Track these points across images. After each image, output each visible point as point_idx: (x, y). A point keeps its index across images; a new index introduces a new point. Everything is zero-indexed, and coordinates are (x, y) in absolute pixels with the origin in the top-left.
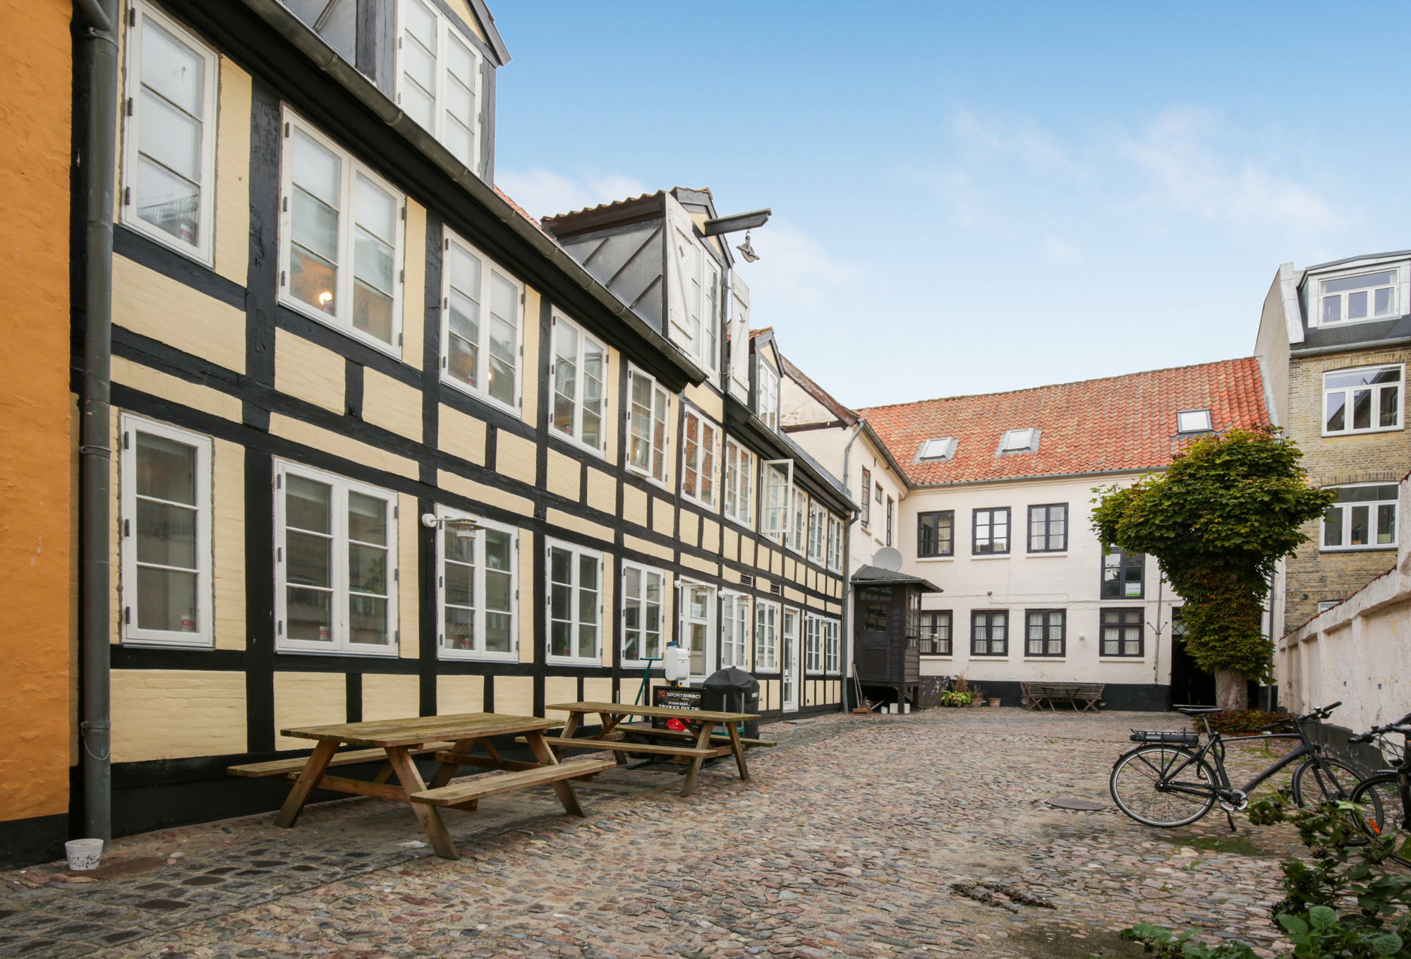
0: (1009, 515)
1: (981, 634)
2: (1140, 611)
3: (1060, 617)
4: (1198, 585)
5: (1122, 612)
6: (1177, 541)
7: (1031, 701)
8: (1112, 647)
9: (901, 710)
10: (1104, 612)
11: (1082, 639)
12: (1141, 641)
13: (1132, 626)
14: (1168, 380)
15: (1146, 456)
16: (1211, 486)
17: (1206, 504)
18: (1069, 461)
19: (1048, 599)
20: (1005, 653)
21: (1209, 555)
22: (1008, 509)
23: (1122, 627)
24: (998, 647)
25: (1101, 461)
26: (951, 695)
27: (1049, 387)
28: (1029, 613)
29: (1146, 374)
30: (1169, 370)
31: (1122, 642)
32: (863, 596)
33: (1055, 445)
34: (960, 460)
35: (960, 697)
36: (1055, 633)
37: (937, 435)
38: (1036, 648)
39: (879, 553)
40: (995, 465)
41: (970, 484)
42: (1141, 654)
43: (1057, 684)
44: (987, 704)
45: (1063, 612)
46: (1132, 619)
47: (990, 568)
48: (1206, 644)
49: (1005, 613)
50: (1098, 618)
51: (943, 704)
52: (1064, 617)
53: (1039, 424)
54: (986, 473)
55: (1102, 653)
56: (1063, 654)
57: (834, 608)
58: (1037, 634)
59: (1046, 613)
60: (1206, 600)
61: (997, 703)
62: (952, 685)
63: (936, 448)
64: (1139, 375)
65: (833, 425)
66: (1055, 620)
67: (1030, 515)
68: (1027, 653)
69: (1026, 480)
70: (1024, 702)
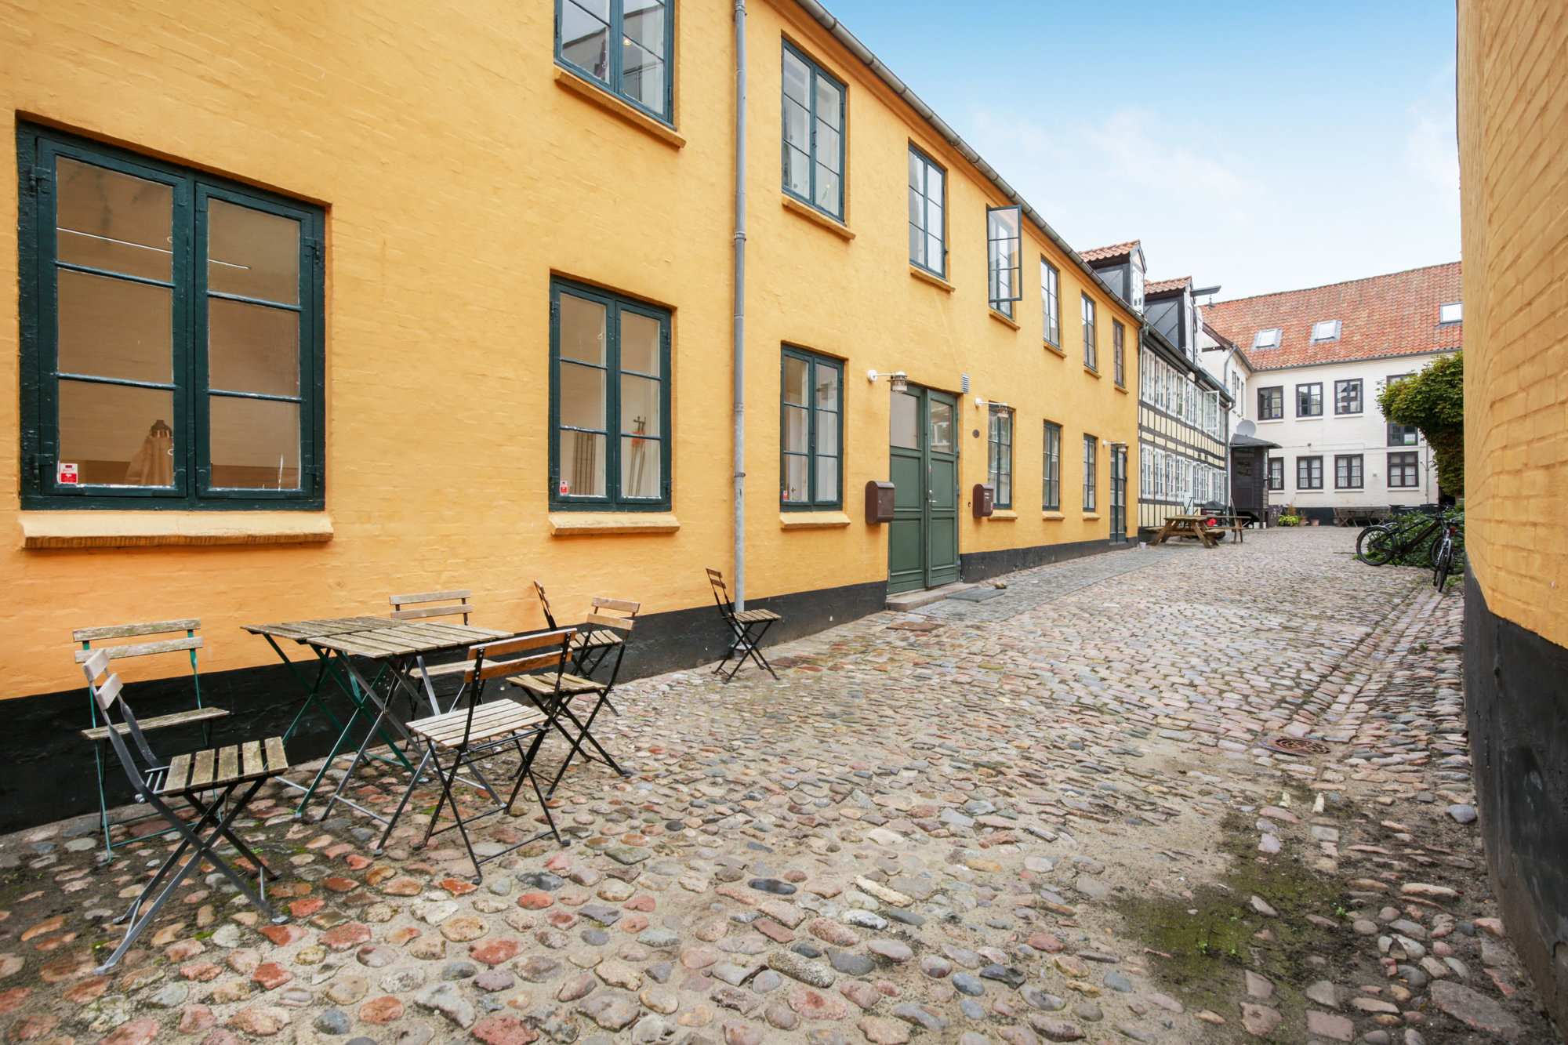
0: (1321, 388)
1: (1304, 474)
2: (1415, 454)
3: (1359, 460)
4: (1441, 443)
5: (1403, 455)
6: (1427, 418)
7: (1341, 520)
8: (1396, 481)
9: (1261, 527)
10: (1390, 455)
11: (1375, 475)
12: (1417, 475)
13: (1410, 465)
14: (1435, 276)
15: (1417, 343)
16: (1445, 387)
17: (1441, 398)
18: (1362, 348)
19: (1350, 447)
20: (1321, 487)
21: (1447, 426)
22: (1321, 384)
23: (1403, 466)
24: (1316, 483)
25: (1384, 347)
26: (1285, 518)
27: (1346, 283)
28: (1338, 458)
29: (1418, 270)
30: (1435, 267)
31: (1403, 477)
32: (1237, 455)
33: (1352, 333)
34: (1285, 347)
35: (1291, 519)
36: (1356, 472)
37: (1266, 327)
38: (1343, 482)
39: (1241, 424)
40: (1310, 352)
41: (1293, 367)
42: (1417, 484)
43: (1358, 508)
44: (1310, 524)
45: (1361, 456)
46: (1410, 460)
47: (1309, 425)
48: (1447, 479)
49: (1320, 458)
50: (1386, 460)
51: (1279, 525)
52: (1362, 460)
53: (1339, 316)
54: (1304, 359)
55: (1389, 485)
56: (1362, 486)
57: (1222, 464)
58: (1343, 473)
59: (1349, 458)
60: (1446, 452)
61: (1316, 523)
62: (1285, 511)
63: (1267, 338)
64: (1413, 271)
65: (1217, 349)
66: (1355, 463)
67: (1336, 388)
68: (1337, 487)
69: (1333, 363)
70: (1335, 522)
